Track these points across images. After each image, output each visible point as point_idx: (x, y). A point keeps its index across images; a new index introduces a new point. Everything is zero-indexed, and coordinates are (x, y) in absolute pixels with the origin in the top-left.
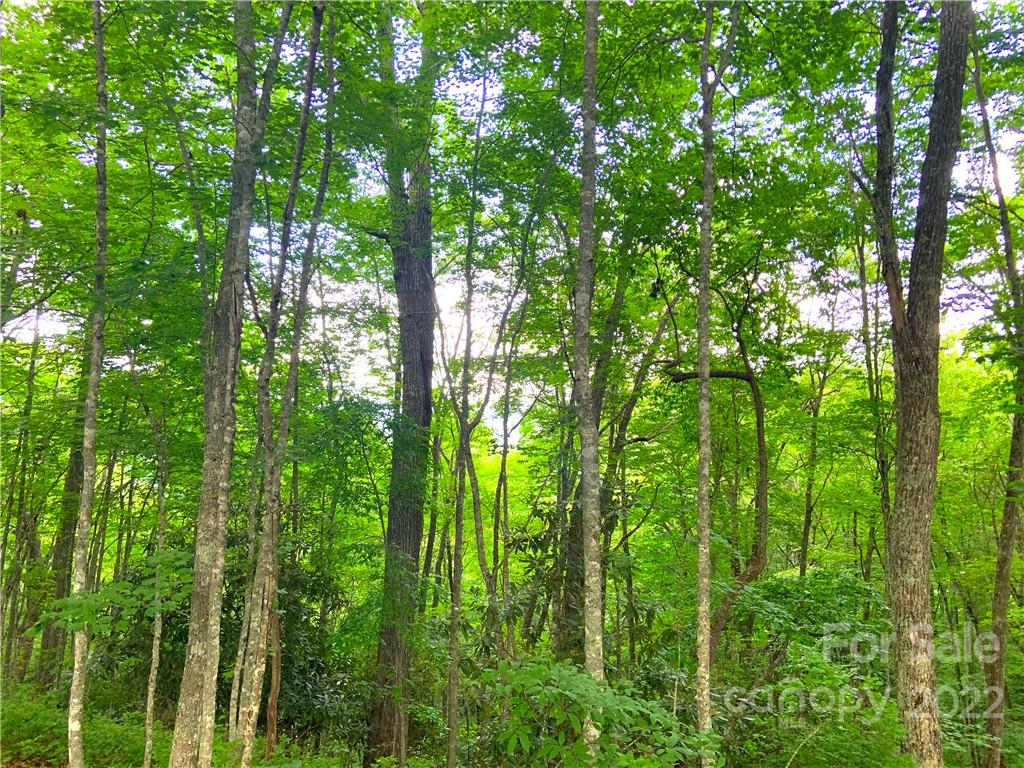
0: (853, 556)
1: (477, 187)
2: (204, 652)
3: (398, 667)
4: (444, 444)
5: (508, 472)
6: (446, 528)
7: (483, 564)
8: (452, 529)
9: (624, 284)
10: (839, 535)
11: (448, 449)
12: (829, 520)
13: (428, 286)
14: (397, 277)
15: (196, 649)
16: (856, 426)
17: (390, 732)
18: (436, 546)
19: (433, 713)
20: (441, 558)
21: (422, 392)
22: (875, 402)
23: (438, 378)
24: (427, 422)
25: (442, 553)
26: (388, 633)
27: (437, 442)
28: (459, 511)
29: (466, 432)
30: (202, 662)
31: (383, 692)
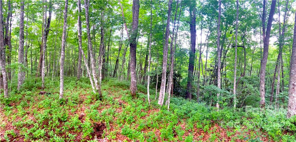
0: (257, 74)
1: (203, 14)
2: (164, 81)
3: (190, 87)
4: (197, 57)
5: (207, 62)
6: (197, 69)
7: (203, 74)
8: (198, 69)
9: (226, 31)
10: (256, 72)
11: (198, 58)
12: (254, 69)
13: (195, 31)
14: (191, 29)
15: (163, 80)
16: (258, 55)
17: (189, 96)
18: (196, 72)
19: (195, 94)
20: (197, 74)
21: (194, 48)
22: (261, 52)
23: (196, 47)
24: (195, 53)
25: (197, 73)
26: (189, 83)
27: (196, 57)
28: (199, 66)
29: (201, 54)
30: (164, 82)
31: (188, 91)
